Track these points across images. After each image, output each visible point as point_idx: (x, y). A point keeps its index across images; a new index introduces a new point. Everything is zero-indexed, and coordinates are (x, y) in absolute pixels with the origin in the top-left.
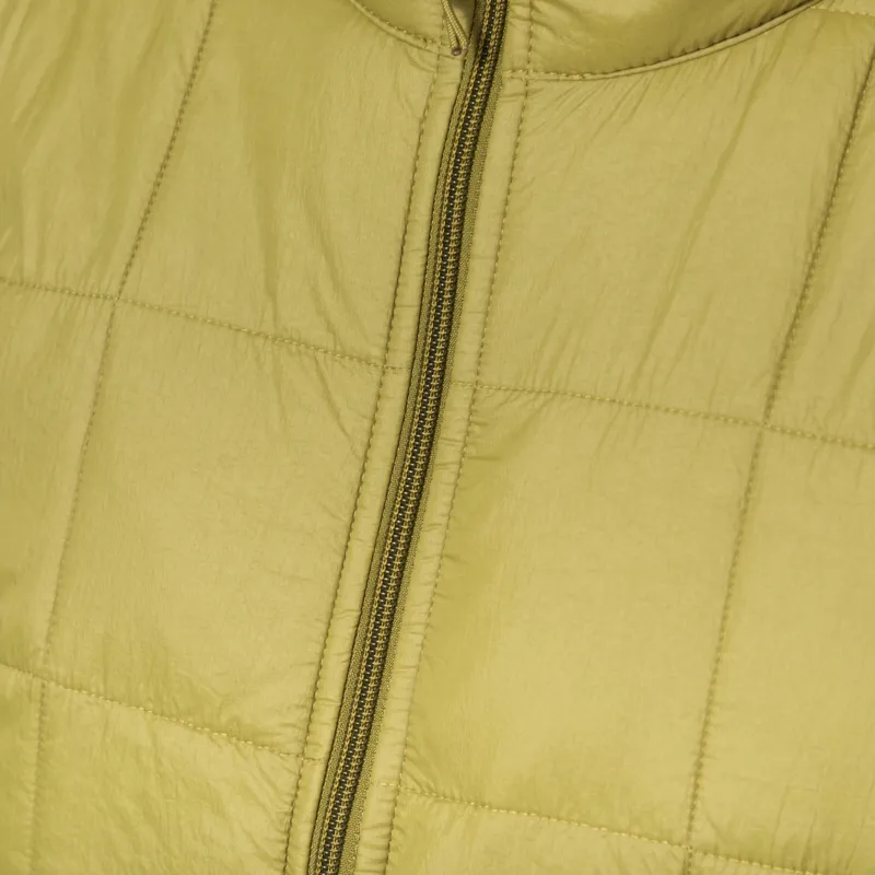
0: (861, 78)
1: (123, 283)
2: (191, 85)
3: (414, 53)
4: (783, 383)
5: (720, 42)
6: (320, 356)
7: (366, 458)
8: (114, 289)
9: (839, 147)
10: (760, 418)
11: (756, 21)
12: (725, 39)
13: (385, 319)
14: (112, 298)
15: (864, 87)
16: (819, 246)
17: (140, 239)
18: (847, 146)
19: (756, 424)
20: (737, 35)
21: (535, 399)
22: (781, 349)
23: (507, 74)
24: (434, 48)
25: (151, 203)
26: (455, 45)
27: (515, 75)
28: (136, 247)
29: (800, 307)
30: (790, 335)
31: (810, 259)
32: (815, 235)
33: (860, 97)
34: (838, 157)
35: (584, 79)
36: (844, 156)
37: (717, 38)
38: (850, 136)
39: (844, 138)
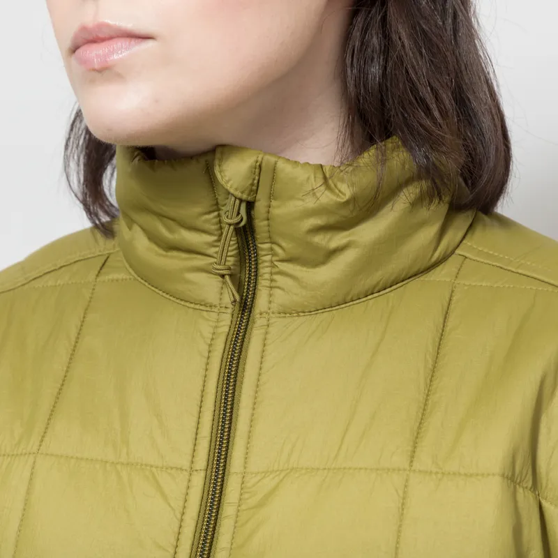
0: (445, 308)
1: (40, 445)
2: (74, 351)
3: (205, 314)
4: (418, 450)
5: (370, 295)
6: (154, 469)
7: (182, 520)
8: (35, 448)
9: (437, 340)
10: (407, 466)
11: (389, 285)
12: (372, 294)
13: (191, 446)
14: (34, 453)
15: (447, 313)
16: (430, 385)
17: (48, 424)
18: (441, 339)
19: (405, 470)
20: (379, 292)
21: (280, 474)
22: (415, 434)
23: (258, 316)
24: (216, 310)
25: (54, 407)
26: (233, 299)
27: (262, 316)
28: (47, 428)
29: (423, 414)
30: (419, 428)
31: (427, 392)
32: (428, 381)
33: (445, 318)
34: (437, 344)
35: (299, 316)
36: (440, 344)
37: (369, 293)
38: (442, 335)
39: (439, 335)
